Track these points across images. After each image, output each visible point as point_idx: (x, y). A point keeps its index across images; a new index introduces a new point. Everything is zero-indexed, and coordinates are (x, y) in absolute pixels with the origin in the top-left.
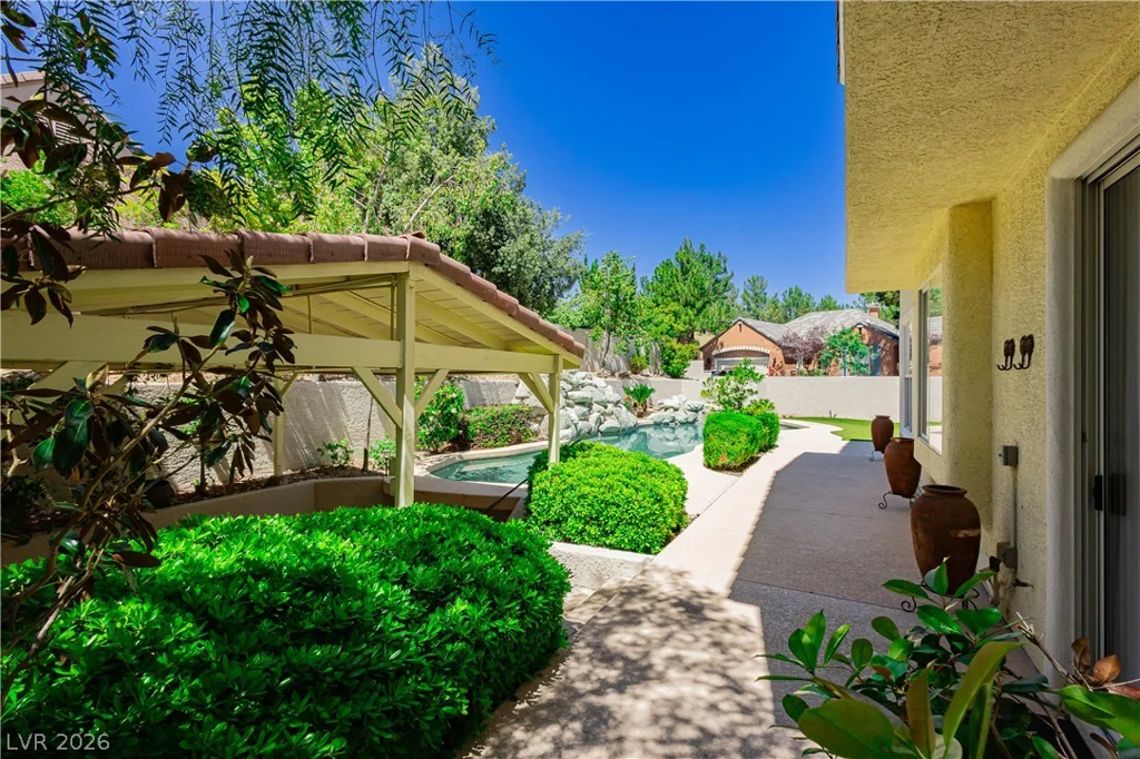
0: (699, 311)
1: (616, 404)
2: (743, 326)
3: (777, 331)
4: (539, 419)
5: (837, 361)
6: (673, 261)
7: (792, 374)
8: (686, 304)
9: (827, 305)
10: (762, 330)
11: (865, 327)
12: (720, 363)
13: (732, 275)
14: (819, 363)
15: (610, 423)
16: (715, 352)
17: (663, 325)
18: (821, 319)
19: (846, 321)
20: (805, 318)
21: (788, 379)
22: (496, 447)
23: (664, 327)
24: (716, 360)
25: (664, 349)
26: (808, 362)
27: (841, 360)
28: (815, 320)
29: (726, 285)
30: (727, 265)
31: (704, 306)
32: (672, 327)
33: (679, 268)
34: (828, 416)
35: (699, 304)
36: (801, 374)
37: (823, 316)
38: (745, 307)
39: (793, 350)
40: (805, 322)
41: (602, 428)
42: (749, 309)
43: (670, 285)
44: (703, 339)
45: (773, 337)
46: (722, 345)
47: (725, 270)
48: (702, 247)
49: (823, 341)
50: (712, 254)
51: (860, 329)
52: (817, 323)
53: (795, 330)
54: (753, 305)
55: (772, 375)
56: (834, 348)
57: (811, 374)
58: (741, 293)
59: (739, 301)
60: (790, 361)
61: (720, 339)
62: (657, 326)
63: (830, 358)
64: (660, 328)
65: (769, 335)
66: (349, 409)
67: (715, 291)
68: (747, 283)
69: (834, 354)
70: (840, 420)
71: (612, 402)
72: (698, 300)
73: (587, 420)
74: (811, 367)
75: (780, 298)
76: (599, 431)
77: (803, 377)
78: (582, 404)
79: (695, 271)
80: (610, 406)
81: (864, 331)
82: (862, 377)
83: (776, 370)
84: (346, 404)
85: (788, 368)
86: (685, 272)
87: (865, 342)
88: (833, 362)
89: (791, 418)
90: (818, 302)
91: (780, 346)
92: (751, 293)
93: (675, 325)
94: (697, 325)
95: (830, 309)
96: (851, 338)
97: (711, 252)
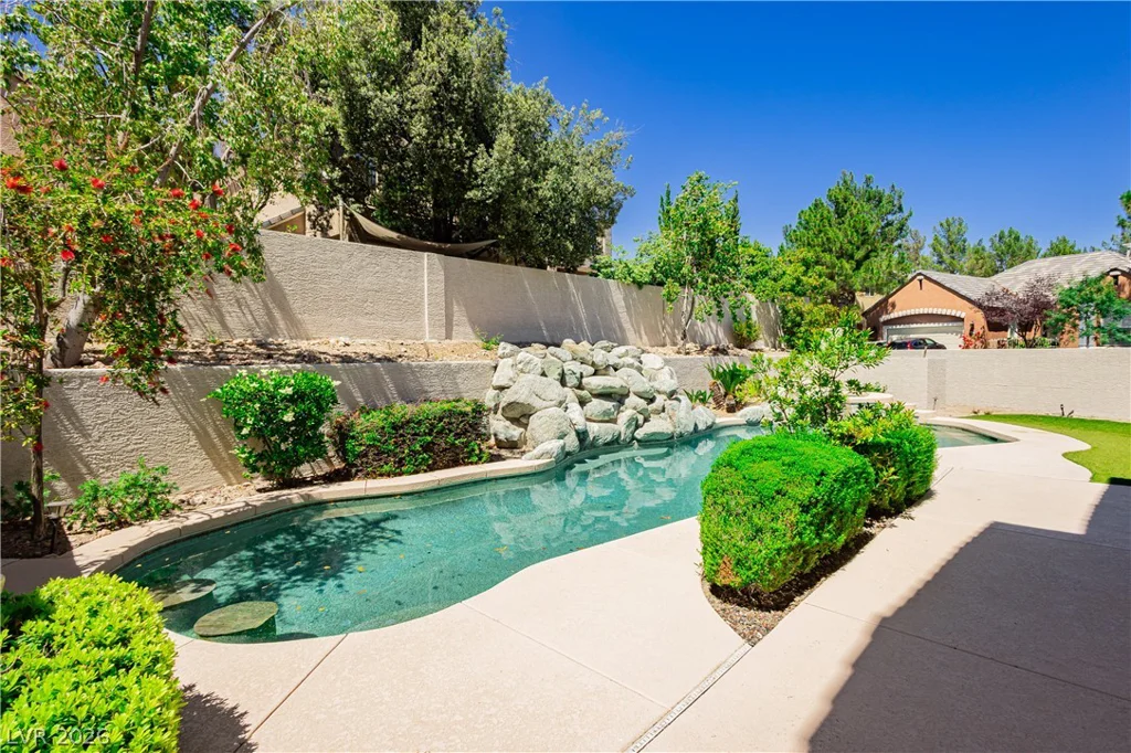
0: (859, 265)
1: (671, 395)
2: (924, 281)
3: (977, 287)
4: (524, 421)
5: (1075, 326)
6: (825, 201)
7: (1001, 345)
8: (842, 255)
9: (1058, 250)
10: (954, 287)
11: (1123, 273)
12: (890, 333)
13: (911, 215)
14: (1045, 328)
15: (657, 425)
16: (884, 318)
17: (784, 279)
18: (1048, 267)
19: (1091, 267)
20: (1022, 268)
21: (993, 352)
22: (400, 474)
23: (787, 281)
24: (885, 329)
25: (785, 312)
26: (1025, 327)
27: (1081, 325)
28: (1039, 269)
29: (901, 229)
30: (902, 201)
31: (867, 257)
32: (799, 281)
33: (832, 210)
34: (1058, 413)
35: (859, 255)
36: (1014, 344)
37: (1052, 264)
38: (936, 258)
39: (1002, 311)
40: (1023, 273)
41: (639, 434)
42: (940, 263)
43: (820, 231)
44: (867, 301)
45: (969, 295)
46: (893, 306)
47: (900, 209)
48: (868, 179)
49: (1052, 298)
50: (880, 189)
51: (1116, 277)
52: (1044, 274)
53: (1006, 286)
54: (946, 257)
55: (967, 347)
56: (1069, 306)
57: (1030, 344)
58: (930, 241)
59: (926, 252)
60: (995, 327)
61: (890, 300)
62: (775, 280)
63: (1063, 321)
64: (780, 283)
65: (963, 292)
66: (88, 418)
67: (884, 237)
68: (939, 228)
69: (1069, 315)
70: (1081, 421)
71: (664, 393)
72: (858, 248)
73: (614, 421)
74: (1029, 336)
75: (987, 244)
76: (633, 438)
77: (1018, 350)
78: (605, 395)
79: (855, 212)
80: (660, 400)
81: (1122, 279)
82: (1118, 349)
83: (974, 340)
84: (78, 408)
85: (993, 338)
86: (840, 213)
87: (1123, 296)
88: (1067, 327)
89: (988, 416)
90: (1044, 248)
91: (980, 306)
92: (944, 241)
93: (804, 278)
94: (857, 282)
95: (1064, 254)
96: (1099, 290)
97: (881, 186)
